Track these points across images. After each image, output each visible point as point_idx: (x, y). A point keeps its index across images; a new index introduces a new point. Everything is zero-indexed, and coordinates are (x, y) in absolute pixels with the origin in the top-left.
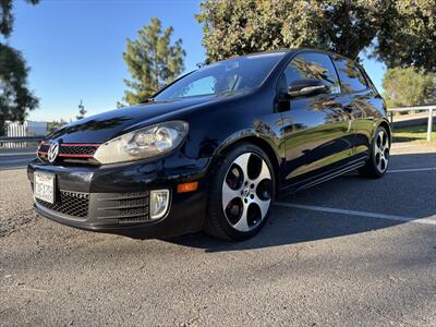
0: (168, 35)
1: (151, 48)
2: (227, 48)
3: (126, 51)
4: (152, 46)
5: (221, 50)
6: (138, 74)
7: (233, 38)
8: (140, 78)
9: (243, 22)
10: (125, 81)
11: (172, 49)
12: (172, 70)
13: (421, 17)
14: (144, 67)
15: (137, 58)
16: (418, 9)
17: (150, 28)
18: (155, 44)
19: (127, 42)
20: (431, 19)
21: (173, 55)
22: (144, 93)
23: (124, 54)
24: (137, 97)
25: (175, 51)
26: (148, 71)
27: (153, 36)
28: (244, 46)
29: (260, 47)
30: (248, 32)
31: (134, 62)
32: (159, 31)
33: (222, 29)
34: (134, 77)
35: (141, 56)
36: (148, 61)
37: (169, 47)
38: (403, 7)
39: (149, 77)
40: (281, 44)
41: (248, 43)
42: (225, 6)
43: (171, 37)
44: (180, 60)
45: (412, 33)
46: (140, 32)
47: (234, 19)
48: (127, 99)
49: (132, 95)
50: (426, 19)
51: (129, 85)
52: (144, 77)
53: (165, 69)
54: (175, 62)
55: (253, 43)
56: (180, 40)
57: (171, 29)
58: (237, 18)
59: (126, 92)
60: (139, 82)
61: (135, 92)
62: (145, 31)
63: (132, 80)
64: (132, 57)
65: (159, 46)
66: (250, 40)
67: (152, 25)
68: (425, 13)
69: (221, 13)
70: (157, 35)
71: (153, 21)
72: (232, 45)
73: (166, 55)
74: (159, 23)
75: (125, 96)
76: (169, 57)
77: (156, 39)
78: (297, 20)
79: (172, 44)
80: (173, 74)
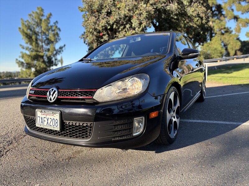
0: (48, 18)
1: (38, 25)
2: (100, 28)
3: (21, 27)
4: (39, 24)
5: (95, 29)
6: (30, 41)
7: (103, 23)
8: (31, 44)
9: (109, 14)
10: (21, 45)
11: (52, 26)
12: (53, 40)
13: (199, 17)
14: (34, 37)
15: (29, 32)
16: (198, 12)
17: (37, 13)
18: (41, 23)
19: (21, 21)
20: (204, 18)
21: (53, 31)
22: (34, 53)
23: (20, 28)
24: (29, 56)
25: (54, 28)
26: (36, 40)
27: (39, 18)
28: (109, 27)
29: (119, 28)
30: (112, 20)
31: (26, 34)
32: (43, 15)
33: (96, 17)
34: (27, 43)
35: (31, 30)
36: (36, 34)
37: (49, 25)
38: (191, 11)
39: (37, 43)
40: (131, 27)
41: (112, 26)
42: (98, 3)
43: (50, 19)
44: (57, 34)
45: (195, 26)
46: (30, 15)
47: (104, 11)
48: (23, 57)
49: (26, 55)
50: (202, 19)
51: (23, 48)
52: (34, 44)
53: (48, 39)
54: (54, 35)
55: (114, 26)
56: (57, 22)
57: (51, 15)
58: (106, 11)
59: (21, 52)
60: (30, 47)
61: (28, 53)
62: (34, 15)
63: (26, 45)
64: (25, 30)
65: (43, 25)
66: (113, 24)
67: (38, 12)
68: (201, 15)
69: (96, 7)
70: (41, 17)
71: (38, 9)
72: (102, 27)
73: (48, 30)
74: (42, 10)
75: (21, 55)
76: (50, 31)
77: (41, 20)
78: (140, 14)
79: (52, 23)
80: (52, 42)
